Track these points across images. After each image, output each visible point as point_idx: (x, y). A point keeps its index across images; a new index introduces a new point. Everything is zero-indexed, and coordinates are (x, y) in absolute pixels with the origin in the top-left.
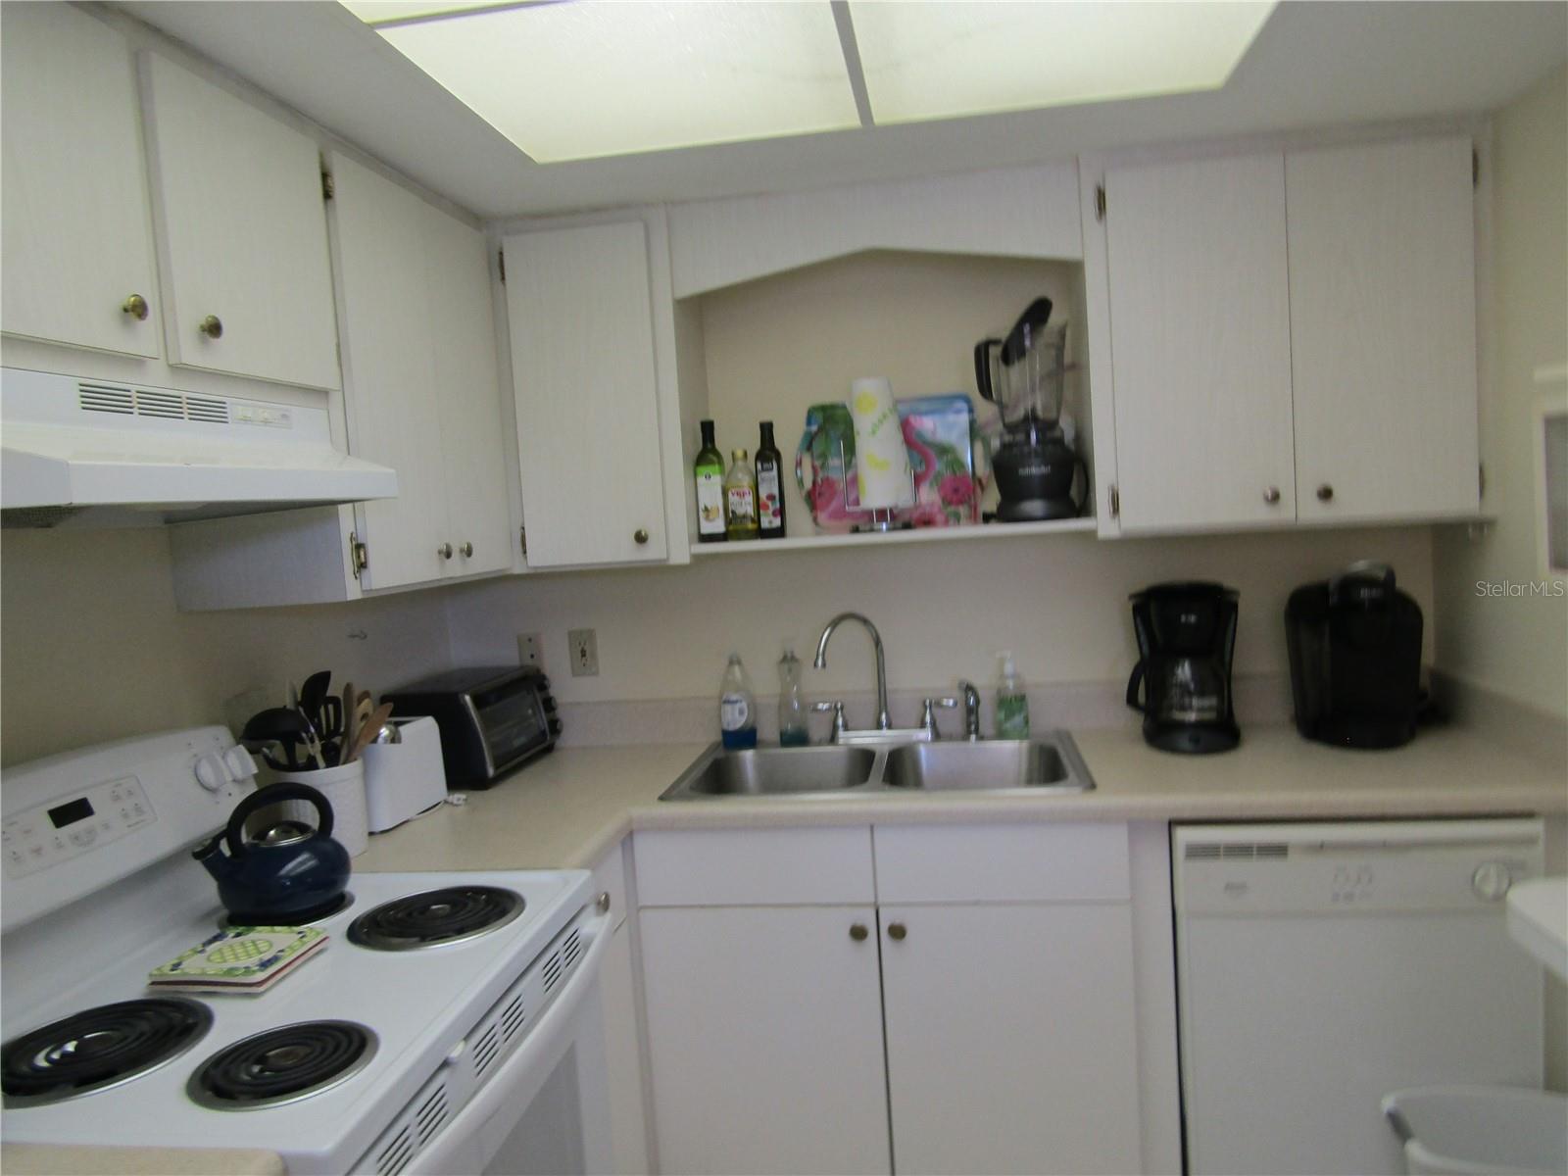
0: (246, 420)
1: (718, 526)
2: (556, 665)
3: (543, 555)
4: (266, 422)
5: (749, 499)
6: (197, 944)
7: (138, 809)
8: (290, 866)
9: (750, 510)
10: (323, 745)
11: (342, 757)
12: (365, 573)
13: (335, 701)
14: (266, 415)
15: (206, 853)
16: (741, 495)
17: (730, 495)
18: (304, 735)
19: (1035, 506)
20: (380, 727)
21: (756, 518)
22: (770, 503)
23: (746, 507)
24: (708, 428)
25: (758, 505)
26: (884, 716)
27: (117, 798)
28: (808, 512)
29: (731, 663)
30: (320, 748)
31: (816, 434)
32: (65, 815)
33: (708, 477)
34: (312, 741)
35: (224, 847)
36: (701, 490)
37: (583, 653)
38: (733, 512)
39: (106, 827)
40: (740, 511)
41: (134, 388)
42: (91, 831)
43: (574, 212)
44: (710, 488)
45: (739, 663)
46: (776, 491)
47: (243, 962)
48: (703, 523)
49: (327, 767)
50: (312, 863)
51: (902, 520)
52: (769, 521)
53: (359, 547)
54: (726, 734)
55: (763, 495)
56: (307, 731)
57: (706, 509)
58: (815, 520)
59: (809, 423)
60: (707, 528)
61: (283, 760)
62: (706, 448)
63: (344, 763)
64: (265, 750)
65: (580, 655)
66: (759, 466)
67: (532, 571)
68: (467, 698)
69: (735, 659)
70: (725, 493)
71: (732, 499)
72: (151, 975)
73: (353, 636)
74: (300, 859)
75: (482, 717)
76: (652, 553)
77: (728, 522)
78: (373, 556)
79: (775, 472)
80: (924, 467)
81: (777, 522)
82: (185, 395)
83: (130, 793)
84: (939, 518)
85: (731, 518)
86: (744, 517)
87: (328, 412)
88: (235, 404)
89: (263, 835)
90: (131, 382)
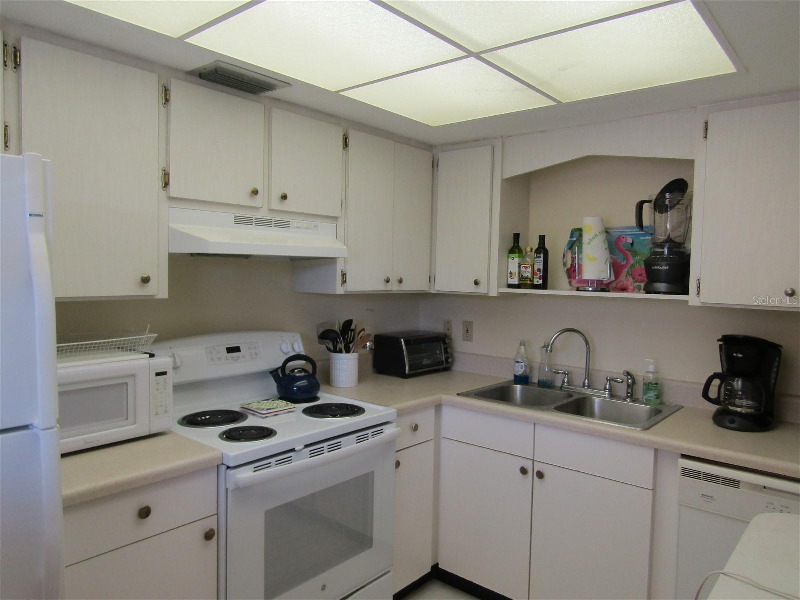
0: (298, 228)
1: (515, 281)
2: (457, 334)
3: (441, 286)
4: (307, 228)
5: (530, 270)
6: (259, 399)
7: (256, 354)
8: (298, 383)
9: (530, 276)
10: (345, 345)
11: (352, 351)
12: (345, 284)
13: (353, 330)
14: (307, 226)
15: (274, 373)
16: (526, 268)
17: (522, 268)
18: (339, 340)
19: (662, 286)
20: (367, 342)
21: (532, 279)
22: (538, 273)
23: (528, 273)
24: (517, 237)
25: (534, 274)
26: (587, 381)
27: (250, 349)
28: (567, 279)
29: (521, 345)
30: (344, 346)
31: (575, 241)
32: (231, 350)
33: (513, 259)
34: (341, 343)
35: (280, 372)
36: (510, 264)
37: (468, 332)
38: (522, 276)
39: (244, 357)
40: (525, 275)
41: (254, 217)
42: (238, 357)
43: (466, 142)
44: (514, 263)
45: (524, 345)
46: (542, 268)
47: (263, 407)
48: (510, 279)
49: (346, 353)
50: (306, 384)
51: (603, 287)
52: (538, 281)
53: (344, 275)
54: (515, 376)
55: (536, 269)
56: (340, 339)
57: (511, 273)
58: (570, 283)
59: (572, 237)
60: (511, 282)
61: (332, 348)
62: (515, 246)
63: (353, 353)
64: (327, 344)
65: (466, 332)
66: (536, 256)
67: (437, 293)
68: (403, 340)
69: (523, 343)
70: (520, 266)
71: (523, 269)
72: (242, 405)
73: (368, 310)
74: (303, 382)
75: (407, 349)
76: (482, 290)
77: (520, 280)
78: (349, 278)
79: (542, 259)
80: (625, 262)
81: (541, 282)
82: (273, 219)
83: (255, 348)
84: (631, 288)
85: (522, 278)
86: (527, 278)
87: (337, 225)
88: (295, 222)
89: (293, 371)
90: (254, 215)
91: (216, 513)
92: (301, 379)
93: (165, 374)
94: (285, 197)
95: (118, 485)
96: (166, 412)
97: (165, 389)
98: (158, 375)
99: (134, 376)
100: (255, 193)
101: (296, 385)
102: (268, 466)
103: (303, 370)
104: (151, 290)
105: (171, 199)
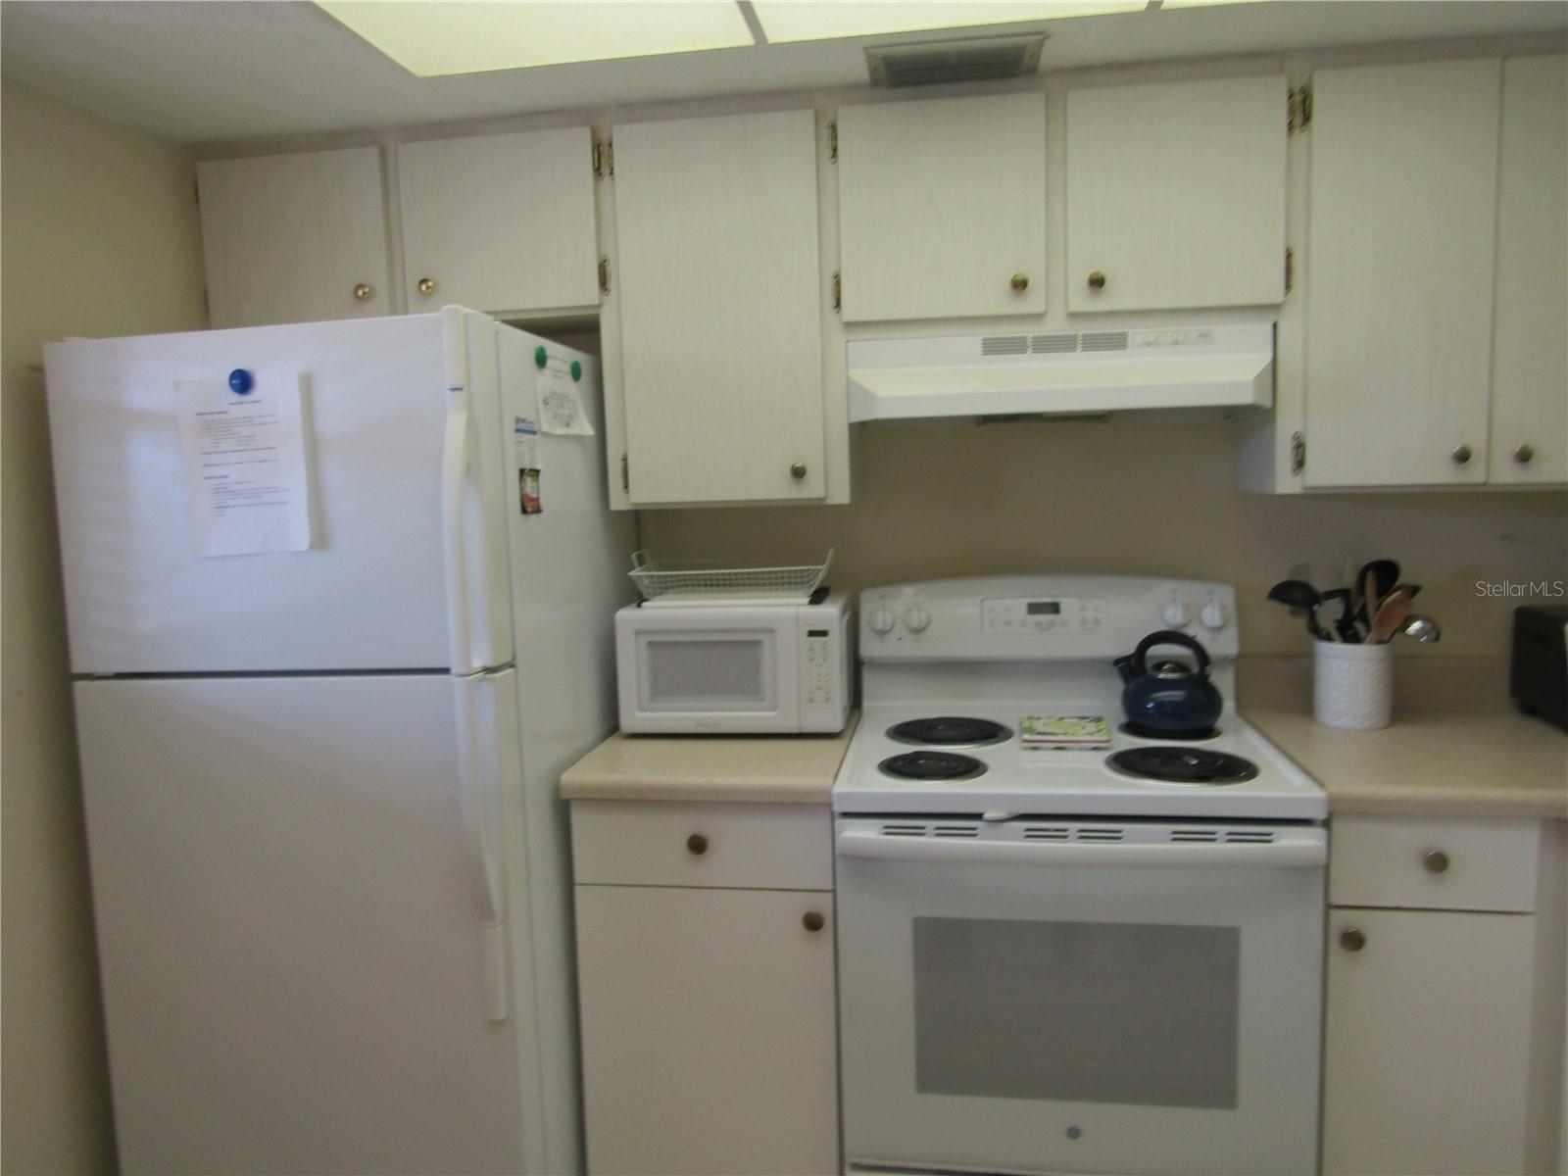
0: (1148, 344)
4: (1175, 343)
7: (1096, 621)
12: (1304, 469)
14: (1177, 337)
15: (1121, 665)
27: (1083, 610)
32: (1037, 608)
35: (1132, 663)
39: (1065, 624)
41: (1030, 335)
42: (1052, 624)
53: (1298, 446)
64: (1291, 614)
78: (1312, 454)
82: (1079, 333)
83: (1095, 610)
87: (1275, 326)
88: (1137, 333)
89: (1159, 667)
90: (1029, 332)
91: (830, 887)
92: (1168, 685)
93: (824, 633)
94: (1097, 283)
95: (651, 788)
96: (828, 700)
97: (825, 660)
98: (812, 634)
99: (771, 631)
100: (1020, 285)
101: (1154, 696)
102: (919, 831)
103: (1179, 666)
104: (812, 489)
105: (850, 326)
